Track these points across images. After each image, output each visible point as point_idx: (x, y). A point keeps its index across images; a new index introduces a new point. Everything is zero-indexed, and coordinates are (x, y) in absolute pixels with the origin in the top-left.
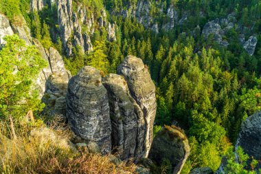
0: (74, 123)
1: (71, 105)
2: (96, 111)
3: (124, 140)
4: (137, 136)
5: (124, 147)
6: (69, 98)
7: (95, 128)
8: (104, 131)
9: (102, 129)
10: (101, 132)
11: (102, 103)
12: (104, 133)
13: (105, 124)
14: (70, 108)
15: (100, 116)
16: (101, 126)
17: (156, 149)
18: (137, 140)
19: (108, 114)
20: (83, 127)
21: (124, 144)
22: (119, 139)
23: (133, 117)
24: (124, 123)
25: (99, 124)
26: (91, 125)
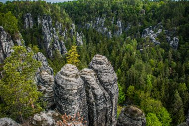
0: (60, 106)
1: (58, 93)
2: (76, 97)
3: (97, 117)
4: (107, 113)
5: (97, 122)
6: (56, 88)
7: (76, 110)
8: (83, 112)
9: (81, 110)
10: (81, 113)
11: (80, 91)
12: (83, 113)
13: (83, 106)
14: (57, 96)
15: (80, 101)
16: (80, 108)
17: (121, 122)
18: (106, 116)
19: (85, 99)
20: (68, 110)
21: (97, 120)
22: (94, 117)
23: (103, 100)
24: (97, 105)
25: (79, 106)
26: (74, 108)
